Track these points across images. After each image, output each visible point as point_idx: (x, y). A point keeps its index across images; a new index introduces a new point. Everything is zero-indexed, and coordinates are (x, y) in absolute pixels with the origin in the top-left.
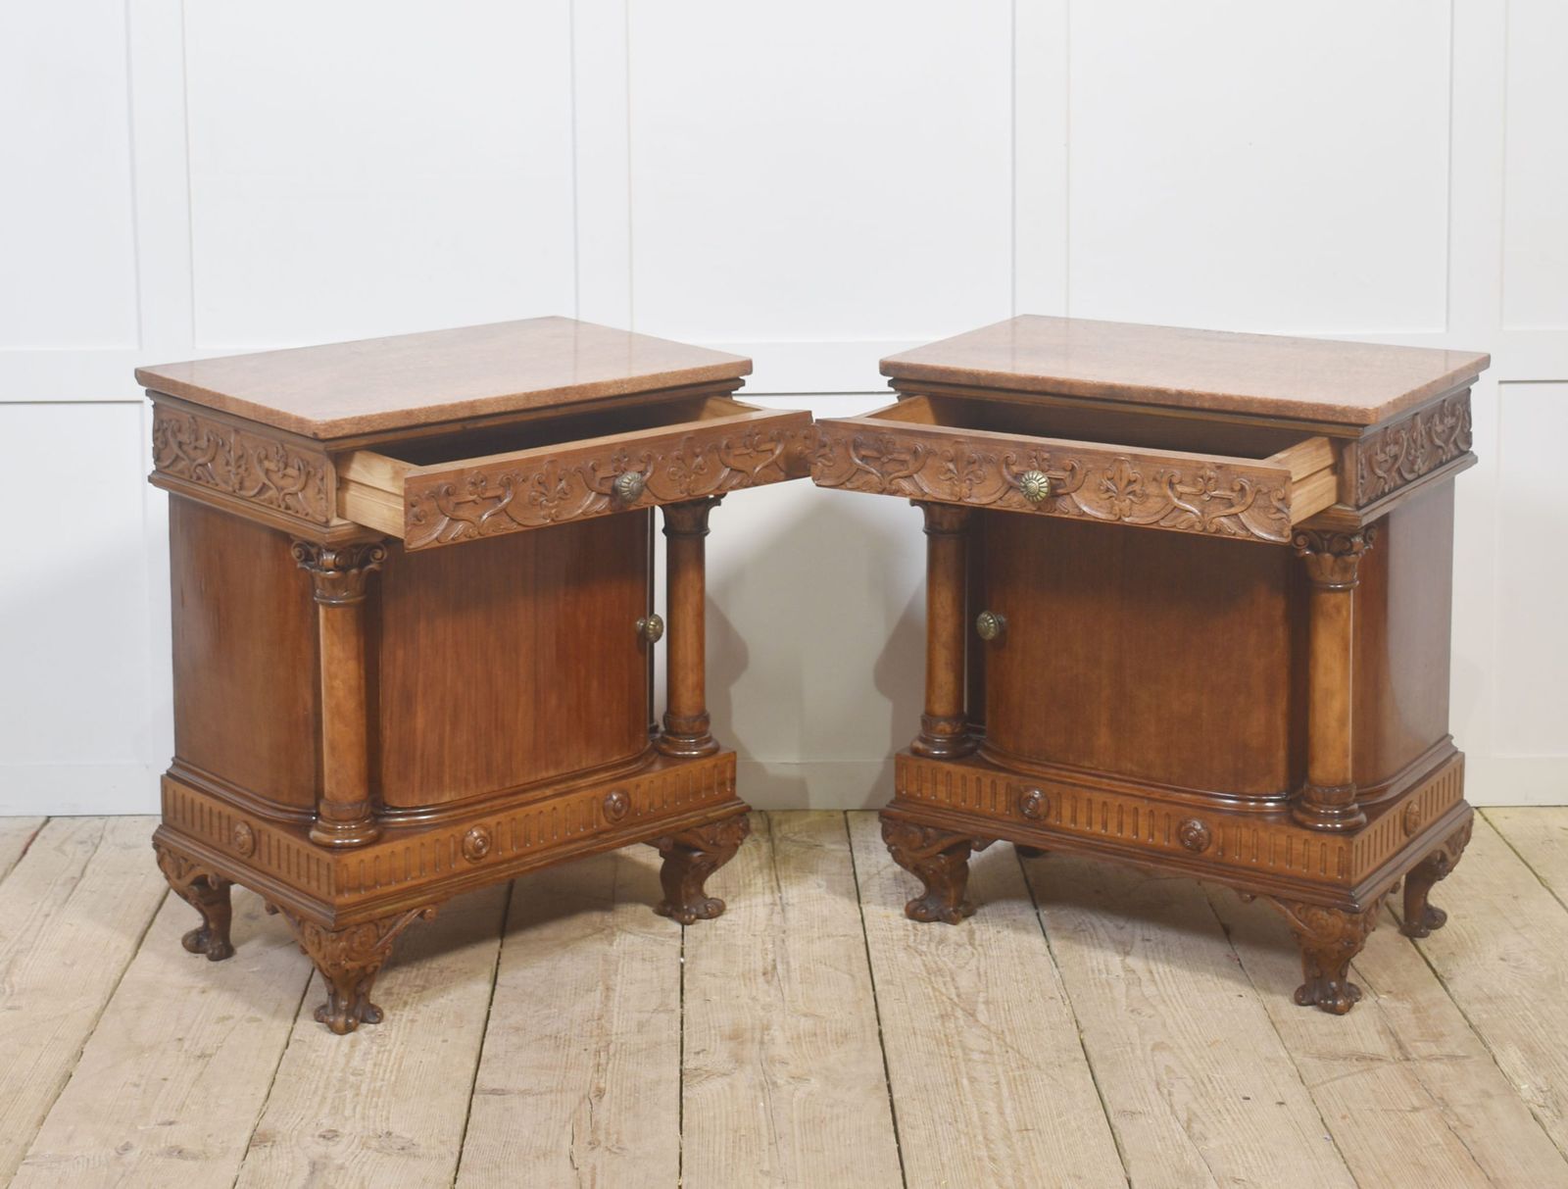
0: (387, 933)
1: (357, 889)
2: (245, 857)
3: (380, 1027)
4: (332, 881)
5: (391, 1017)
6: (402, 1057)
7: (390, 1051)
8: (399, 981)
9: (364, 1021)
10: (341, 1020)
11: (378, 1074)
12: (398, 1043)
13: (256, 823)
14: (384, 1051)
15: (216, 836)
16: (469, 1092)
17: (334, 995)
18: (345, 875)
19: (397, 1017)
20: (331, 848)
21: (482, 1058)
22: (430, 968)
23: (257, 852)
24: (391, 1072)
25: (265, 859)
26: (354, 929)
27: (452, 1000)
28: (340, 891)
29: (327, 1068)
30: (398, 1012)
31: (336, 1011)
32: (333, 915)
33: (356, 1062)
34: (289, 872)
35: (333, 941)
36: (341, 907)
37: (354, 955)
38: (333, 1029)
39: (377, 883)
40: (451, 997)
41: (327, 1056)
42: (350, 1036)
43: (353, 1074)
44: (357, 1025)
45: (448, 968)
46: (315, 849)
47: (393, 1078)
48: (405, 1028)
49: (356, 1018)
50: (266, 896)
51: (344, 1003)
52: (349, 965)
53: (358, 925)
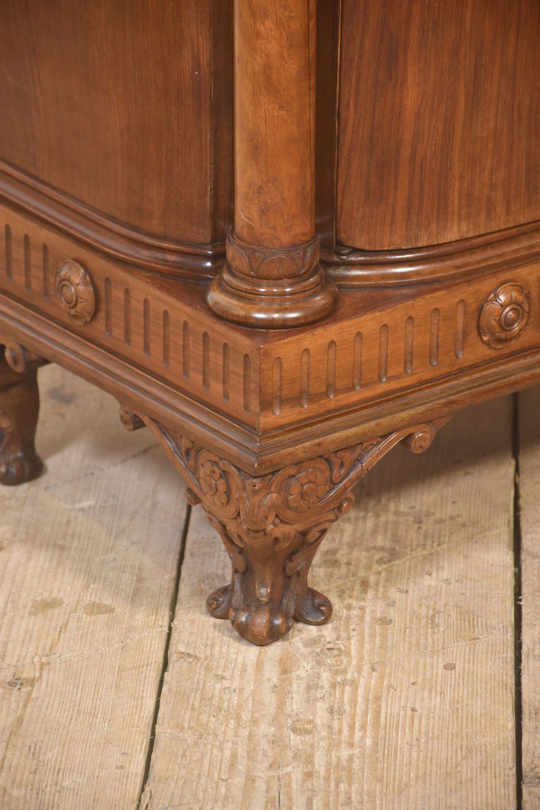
0: (347, 474)
1: (295, 400)
2: (78, 323)
3: (328, 631)
4: (253, 386)
5: (345, 612)
6: (378, 699)
7: (354, 684)
8: (347, 537)
9: (298, 618)
10: (261, 621)
11: (340, 731)
12: (366, 668)
13: (100, 265)
14: (344, 683)
15: (20, 279)
16: (513, 781)
17: (245, 573)
18: (276, 377)
19: (355, 612)
20: (247, 326)
21: (525, 708)
22: (396, 513)
23: (102, 315)
24: (363, 728)
25: (118, 332)
26: (292, 471)
27: (447, 581)
28: (266, 405)
29: (246, 716)
30: (354, 602)
31: (251, 603)
32: (255, 446)
33: (296, 704)
34: (166, 359)
35: (255, 492)
36: (267, 433)
37: (290, 514)
38: (245, 633)
39: (331, 388)
40: (445, 574)
41: (242, 690)
42: (275, 649)
43: (295, 730)
44: (288, 629)
45: (428, 514)
46: (220, 327)
47: (369, 742)
48: (373, 636)
49: (286, 617)
50: (122, 397)
51: (263, 592)
52: (279, 531)
53: (298, 463)
